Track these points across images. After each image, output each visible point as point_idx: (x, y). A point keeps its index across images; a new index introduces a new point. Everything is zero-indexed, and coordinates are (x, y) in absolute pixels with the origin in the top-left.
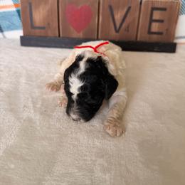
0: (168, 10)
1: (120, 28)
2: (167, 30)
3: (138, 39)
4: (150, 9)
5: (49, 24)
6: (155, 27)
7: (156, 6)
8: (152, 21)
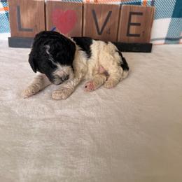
0: (144, 14)
1: (102, 30)
2: (144, 32)
3: (119, 41)
4: (128, 14)
5: (36, 26)
6: (133, 30)
7: (134, 11)
8: (130, 24)
